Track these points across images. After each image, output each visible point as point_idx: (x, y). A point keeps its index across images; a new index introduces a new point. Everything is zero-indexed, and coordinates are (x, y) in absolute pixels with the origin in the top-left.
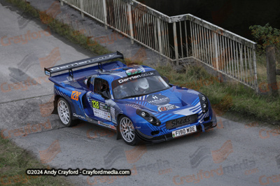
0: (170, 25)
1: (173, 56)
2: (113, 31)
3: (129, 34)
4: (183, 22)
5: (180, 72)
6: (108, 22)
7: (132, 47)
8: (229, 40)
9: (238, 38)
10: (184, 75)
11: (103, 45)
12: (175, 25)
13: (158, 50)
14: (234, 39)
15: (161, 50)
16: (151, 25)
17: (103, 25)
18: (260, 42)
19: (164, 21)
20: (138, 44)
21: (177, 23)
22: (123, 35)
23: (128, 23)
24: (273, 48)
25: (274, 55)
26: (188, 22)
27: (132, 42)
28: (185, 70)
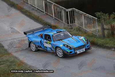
0: (67, 12)
1: (68, 23)
2: (47, 14)
3: (53, 15)
4: (71, 11)
7: (54, 20)
8: (88, 17)
9: (91, 17)
10: (72, 30)
11: (44, 19)
12: (69, 12)
13: (63, 21)
14: (90, 17)
15: (64, 21)
16: (60, 12)
17: (44, 12)
18: (99, 18)
19: (65, 10)
20: (56, 19)
21: (70, 11)
22: (51, 16)
23: (52, 11)
24: (103, 20)
25: (103, 23)
26: (73, 11)
27: (54, 18)
28: (72, 28)
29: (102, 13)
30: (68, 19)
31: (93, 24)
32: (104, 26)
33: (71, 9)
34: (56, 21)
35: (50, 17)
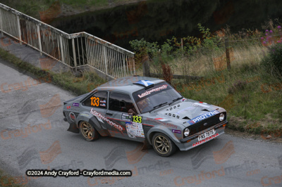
0: (70, 41)
1: (72, 64)
2: (26, 45)
3: (39, 48)
4: (79, 38)
5: (79, 77)
6: (22, 39)
7: (41, 58)
8: (114, 51)
9: (121, 50)
10: (81, 79)
11: (19, 56)
12: (73, 40)
13: (61, 59)
14: (118, 51)
15: (63, 59)
16: (56, 41)
17: (19, 41)
18: (138, 52)
19: (64, 37)
20: (46, 56)
21: (75, 39)
22: (34, 49)
23: (37, 39)
24: (147, 57)
25: (148, 62)
26: (84, 38)
27: (41, 54)
28: (81, 75)
29: (145, 42)
30: (71, 55)
31: (126, 64)
32: (148, 68)
33: (79, 33)
34: (47, 59)
35: (32, 51)
